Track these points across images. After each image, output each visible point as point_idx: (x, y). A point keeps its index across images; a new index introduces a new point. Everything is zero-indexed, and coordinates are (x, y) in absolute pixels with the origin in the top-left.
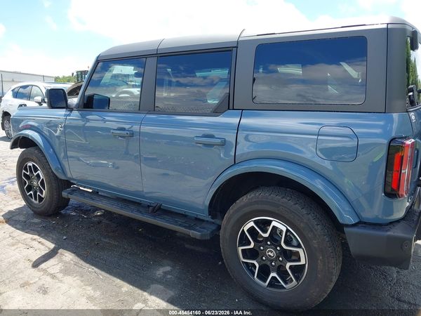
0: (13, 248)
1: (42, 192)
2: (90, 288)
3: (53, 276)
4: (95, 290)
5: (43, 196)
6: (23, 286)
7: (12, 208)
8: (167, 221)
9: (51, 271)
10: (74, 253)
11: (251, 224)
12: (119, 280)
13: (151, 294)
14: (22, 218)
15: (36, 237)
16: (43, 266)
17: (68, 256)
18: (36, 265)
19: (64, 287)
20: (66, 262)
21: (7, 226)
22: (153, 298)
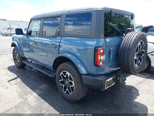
0: (5, 76)
1: (18, 61)
2: (19, 89)
3: (12, 85)
4: (20, 89)
5: (18, 62)
6: (2, 86)
7: (11, 65)
8: (45, 71)
9: (12, 83)
10: (21, 79)
11: (62, 73)
12: (28, 88)
13: (35, 92)
14: (12, 68)
15: (14, 74)
16: (11, 82)
17: (19, 80)
18: (9, 81)
19: (13, 88)
20: (17, 81)
21: (8, 70)
22: (35, 93)
